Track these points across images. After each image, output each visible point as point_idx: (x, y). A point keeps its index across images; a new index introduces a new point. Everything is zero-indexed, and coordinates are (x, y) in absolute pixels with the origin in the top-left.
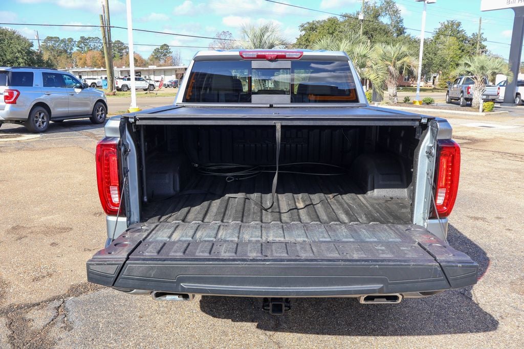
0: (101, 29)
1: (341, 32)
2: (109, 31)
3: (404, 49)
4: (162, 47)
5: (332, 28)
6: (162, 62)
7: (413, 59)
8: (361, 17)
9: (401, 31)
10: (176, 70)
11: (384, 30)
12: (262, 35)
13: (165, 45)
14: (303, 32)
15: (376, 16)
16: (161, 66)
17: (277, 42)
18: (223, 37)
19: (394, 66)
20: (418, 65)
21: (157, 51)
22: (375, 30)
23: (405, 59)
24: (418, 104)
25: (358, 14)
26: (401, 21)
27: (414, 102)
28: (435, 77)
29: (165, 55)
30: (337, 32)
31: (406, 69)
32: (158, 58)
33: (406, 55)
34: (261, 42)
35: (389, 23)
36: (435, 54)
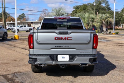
0: (2, 8)
1: (88, 9)
2: (5, 9)
3: (108, 15)
4: (22, 14)
5: (84, 8)
6: (22, 20)
7: (111, 18)
8: (94, 4)
9: (109, 9)
10: (28, 23)
11: (103, 9)
12: (59, 11)
13: (23, 14)
14: (74, 9)
15: (100, 4)
16: (21, 21)
17: (64, 13)
18: (45, 11)
19: (105, 21)
20: (113, 21)
21: (20, 16)
22: (100, 8)
23: (108, 19)
24: (114, 34)
25: (93, 3)
26: (109, 5)
27: (113, 34)
28: (122, 25)
29: (23, 17)
30: (86, 9)
31: (109, 22)
32: (20, 19)
33: (109, 17)
34: (59, 13)
35: (105, 6)
36: (122, 17)
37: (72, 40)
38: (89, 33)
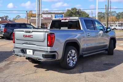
0: (105, 9)
2: (108, 10)
37: (33, 37)
38: (44, 32)
